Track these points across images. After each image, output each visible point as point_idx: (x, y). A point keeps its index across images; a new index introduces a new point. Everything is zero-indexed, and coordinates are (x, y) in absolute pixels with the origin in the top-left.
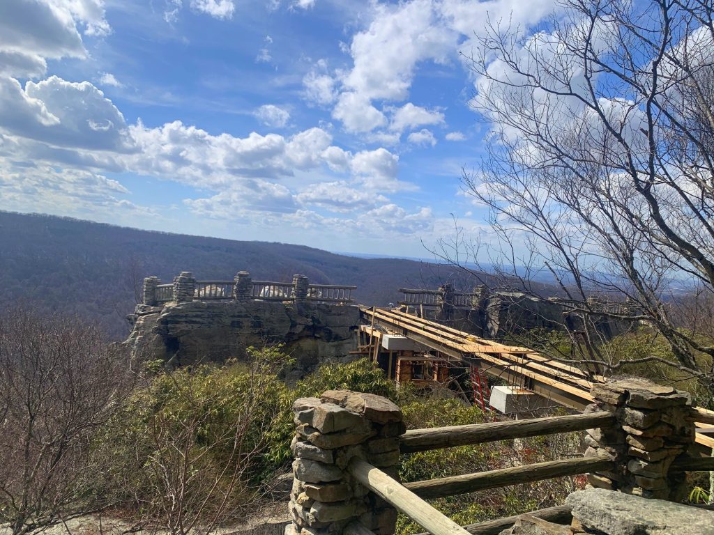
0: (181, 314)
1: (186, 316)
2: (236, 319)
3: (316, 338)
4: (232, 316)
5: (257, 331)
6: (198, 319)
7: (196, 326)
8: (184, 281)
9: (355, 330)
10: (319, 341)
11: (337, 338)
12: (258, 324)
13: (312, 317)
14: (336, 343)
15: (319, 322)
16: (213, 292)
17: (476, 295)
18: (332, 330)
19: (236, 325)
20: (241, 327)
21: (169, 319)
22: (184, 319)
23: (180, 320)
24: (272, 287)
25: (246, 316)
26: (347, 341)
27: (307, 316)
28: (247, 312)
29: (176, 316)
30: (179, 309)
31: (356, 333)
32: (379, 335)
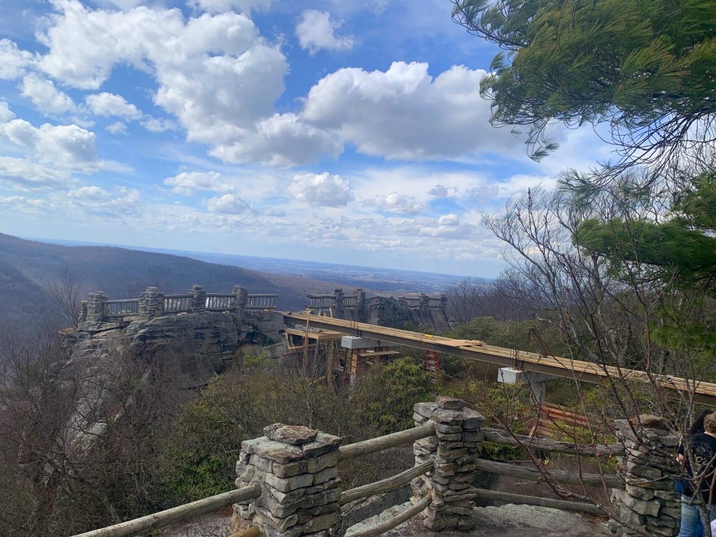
0: (158, 329)
1: (162, 331)
2: (199, 331)
3: (254, 343)
4: (196, 329)
5: (216, 341)
6: (170, 334)
7: (169, 340)
8: (155, 296)
9: (284, 334)
10: (256, 347)
11: (271, 342)
12: (217, 335)
13: (253, 325)
14: (269, 346)
15: (257, 329)
16: (174, 306)
17: (356, 297)
18: (268, 335)
19: (200, 336)
20: (202, 338)
21: (147, 335)
22: (160, 334)
23: (156, 335)
24: (215, 298)
25: (208, 328)
26: (278, 344)
27: (249, 324)
28: (209, 323)
29: (153, 332)
30: (156, 325)
31: (284, 336)
32: (316, 337)
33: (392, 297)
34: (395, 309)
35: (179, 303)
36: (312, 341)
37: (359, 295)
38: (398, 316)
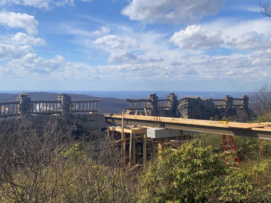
9: (106, 131)
13: (77, 125)
15: (82, 128)
17: (169, 100)
24: (42, 104)
26: (101, 139)
27: (73, 124)
31: (106, 133)
32: (130, 131)
33: (199, 98)
34: (203, 108)
35: (7, 109)
36: (127, 135)
37: (171, 98)
38: (205, 113)
